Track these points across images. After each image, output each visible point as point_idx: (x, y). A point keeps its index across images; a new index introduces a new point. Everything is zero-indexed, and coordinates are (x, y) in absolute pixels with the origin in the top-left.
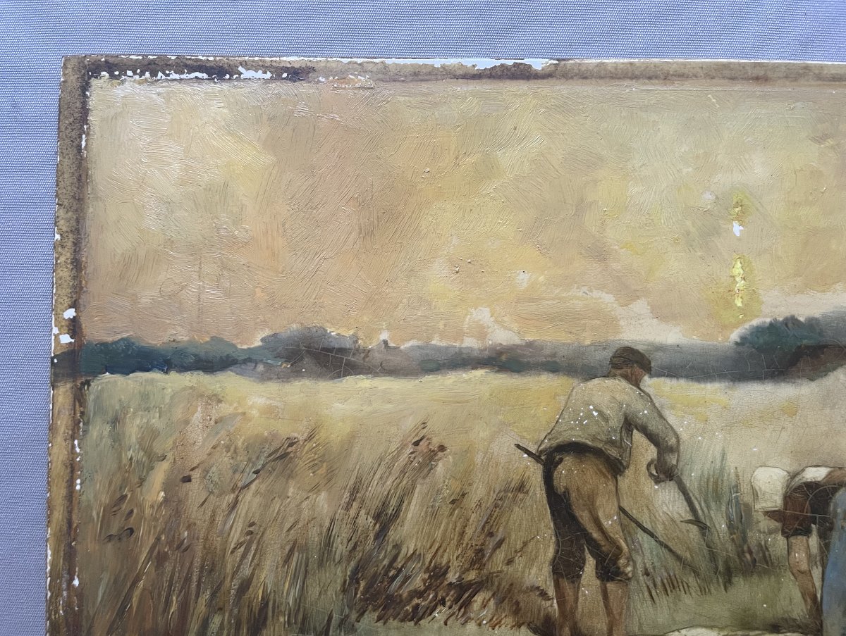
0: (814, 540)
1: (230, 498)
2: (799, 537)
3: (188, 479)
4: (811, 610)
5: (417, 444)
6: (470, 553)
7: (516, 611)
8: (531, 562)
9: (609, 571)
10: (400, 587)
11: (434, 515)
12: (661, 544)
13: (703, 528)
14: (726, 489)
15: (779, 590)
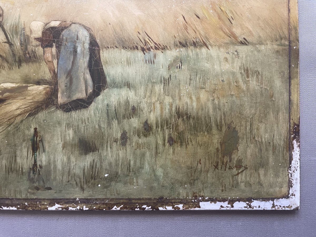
0: (54, 49)
2: (48, 48)
4: (53, 76)
13: (11, 44)
14: (20, 30)
15: (40, 68)
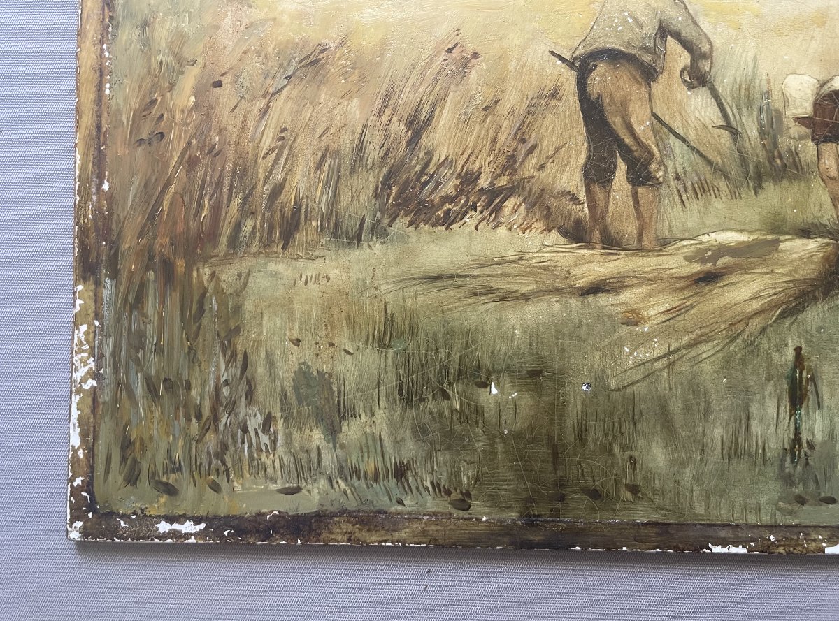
1: (263, 102)
2: (829, 144)
3: (218, 84)
5: (450, 51)
6: (502, 159)
7: (547, 215)
8: (564, 167)
9: (641, 175)
10: (432, 193)
11: (467, 122)
12: (693, 149)
13: (735, 133)
14: (757, 95)
15: (809, 195)
